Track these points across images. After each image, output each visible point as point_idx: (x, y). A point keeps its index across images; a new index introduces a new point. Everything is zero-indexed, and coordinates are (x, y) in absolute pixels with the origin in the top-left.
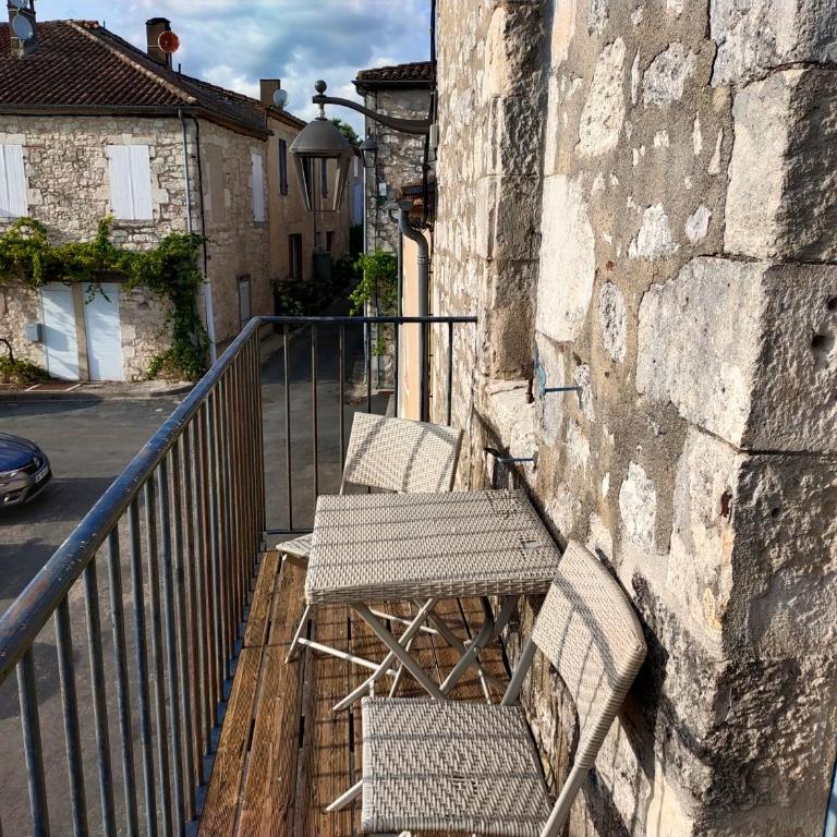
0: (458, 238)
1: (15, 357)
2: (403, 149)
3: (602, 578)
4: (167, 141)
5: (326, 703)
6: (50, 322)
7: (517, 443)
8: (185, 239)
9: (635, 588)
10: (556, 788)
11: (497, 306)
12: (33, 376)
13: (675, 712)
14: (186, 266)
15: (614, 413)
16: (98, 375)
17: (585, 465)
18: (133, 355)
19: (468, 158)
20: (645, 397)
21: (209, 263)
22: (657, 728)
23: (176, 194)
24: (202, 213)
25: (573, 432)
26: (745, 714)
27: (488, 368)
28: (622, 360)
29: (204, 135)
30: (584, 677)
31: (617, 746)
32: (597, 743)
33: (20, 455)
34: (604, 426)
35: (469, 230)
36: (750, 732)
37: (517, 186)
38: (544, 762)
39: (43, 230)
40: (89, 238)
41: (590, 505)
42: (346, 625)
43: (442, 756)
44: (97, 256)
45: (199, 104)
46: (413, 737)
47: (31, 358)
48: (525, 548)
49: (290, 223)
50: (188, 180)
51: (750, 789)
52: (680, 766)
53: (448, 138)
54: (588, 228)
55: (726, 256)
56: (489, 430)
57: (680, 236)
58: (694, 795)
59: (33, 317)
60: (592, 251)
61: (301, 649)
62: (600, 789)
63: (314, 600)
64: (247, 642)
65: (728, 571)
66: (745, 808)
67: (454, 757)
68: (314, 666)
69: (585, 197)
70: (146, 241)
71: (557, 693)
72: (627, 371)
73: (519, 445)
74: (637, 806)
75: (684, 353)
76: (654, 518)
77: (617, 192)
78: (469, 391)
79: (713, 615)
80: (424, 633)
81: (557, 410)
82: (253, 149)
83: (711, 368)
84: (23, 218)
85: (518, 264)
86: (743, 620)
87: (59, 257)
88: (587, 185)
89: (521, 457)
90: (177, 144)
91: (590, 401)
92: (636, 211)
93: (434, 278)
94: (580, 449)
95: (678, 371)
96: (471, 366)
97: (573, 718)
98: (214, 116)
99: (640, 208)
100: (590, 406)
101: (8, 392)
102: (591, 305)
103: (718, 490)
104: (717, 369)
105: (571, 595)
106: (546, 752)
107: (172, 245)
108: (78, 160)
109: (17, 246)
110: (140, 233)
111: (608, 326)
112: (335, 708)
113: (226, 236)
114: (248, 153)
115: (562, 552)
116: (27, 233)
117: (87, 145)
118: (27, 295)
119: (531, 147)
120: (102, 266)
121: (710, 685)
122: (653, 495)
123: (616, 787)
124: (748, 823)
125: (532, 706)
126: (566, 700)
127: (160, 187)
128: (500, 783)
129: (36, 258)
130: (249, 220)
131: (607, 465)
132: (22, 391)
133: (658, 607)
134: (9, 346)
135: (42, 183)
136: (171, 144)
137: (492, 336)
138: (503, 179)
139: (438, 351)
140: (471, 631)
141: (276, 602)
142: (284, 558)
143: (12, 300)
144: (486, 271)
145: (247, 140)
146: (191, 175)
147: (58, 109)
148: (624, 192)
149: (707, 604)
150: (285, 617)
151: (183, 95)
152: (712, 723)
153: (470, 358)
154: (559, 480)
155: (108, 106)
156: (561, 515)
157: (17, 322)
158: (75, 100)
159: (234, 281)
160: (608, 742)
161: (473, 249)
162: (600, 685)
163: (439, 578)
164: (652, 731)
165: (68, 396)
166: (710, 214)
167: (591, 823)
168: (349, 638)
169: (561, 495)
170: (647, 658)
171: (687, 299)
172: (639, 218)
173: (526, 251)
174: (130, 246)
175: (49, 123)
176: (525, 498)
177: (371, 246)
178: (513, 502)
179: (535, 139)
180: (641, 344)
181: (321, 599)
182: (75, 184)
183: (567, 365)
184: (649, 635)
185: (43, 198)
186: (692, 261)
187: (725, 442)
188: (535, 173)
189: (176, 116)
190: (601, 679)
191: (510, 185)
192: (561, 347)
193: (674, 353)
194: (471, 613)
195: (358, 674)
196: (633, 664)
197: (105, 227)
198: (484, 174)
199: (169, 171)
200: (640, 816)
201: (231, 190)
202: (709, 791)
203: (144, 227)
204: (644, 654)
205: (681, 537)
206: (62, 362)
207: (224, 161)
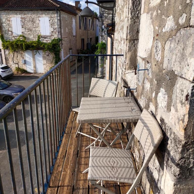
0: (120, 35)
1: (19, 67)
2: (108, 17)
3: (152, 118)
4: (53, 16)
5: (84, 147)
6: (27, 59)
7: (132, 85)
8: (57, 40)
9: (161, 121)
10: (139, 170)
11: (128, 51)
12: (24, 72)
13: (170, 153)
14: (57, 46)
15: (157, 75)
16: (38, 71)
17: (149, 89)
18: (45, 67)
19: (122, 14)
20: (166, 70)
21: (63, 45)
22: (165, 157)
23: (55, 29)
24: (61, 33)
25: (146, 81)
26: (190, 155)
27: (126, 67)
28: (159, 61)
29: (62, 15)
30: (146, 143)
31: (154, 161)
32: (149, 161)
33: (20, 89)
34: (154, 79)
35: (122, 33)
36: (191, 160)
37: (134, 20)
38: (136, 163)
39: (25, 38)
40: (36, 39)
41: (150, 100)
42: (90, 129)
43: (109, 162)
44: (37, 44)
45: (60, 7)
46: (102, 157)
47: (23, 67)
48: (132, 111)
49: (82, 36)
50: (58, 25)
51: (190, 175)
52: (171, 168)
53: (118, 11)
54: (152, 26)
55: (191, 27)
56: (125, 82)
57: (177, 23)
58: (174, 176)
59: (23, 58)
60: (153, 32)
61: (79, 134)
62: (150, 172)
63: (79, 122)
64: (66, 132)
65: (187, 116)
66: (188, 179)
67: (112, 162)
68: (81, 138)
69: (151, 18)
70: (48, 40)
71: (140, 147)
72: (161, 63)
73: (132, 86)
74: (159, 177)
75: (177, 56)
76: (166, 102)
77: (160, 15)
78: (121, 73)
79: (182, 128)
80: (108, 132)
81: (142, 76)
82: (73, 18)
83: (185, 60)
84: (21, 35)
85: (134, 40)
86: (190, 130)
87: (29, 44)
88: (152, 14)
89: (133, 88)
90: (55, 16)
91: (151, 73)
92: (165, 19)
93: (114, 47)
94: (148, 85)
95: (175, 61)
96: (122, 67)
97: (143, 154)
98: (64, 10)
99: (166, 18)
100: (151, 74)
101: (18, 75)
102: (152, 47)
103: (185, 94)
104: (187, 60)
105: (144, 123)
106: (137, 161)
107: (54, 41)
108: (33, 21)
109: (20, 41)
110: (47, 38)
111: (156, 52)
112: (86, 148)
113: (67, 39)
114: (72, 19)
115: (142, 112)
116: (22, 38)
117: (35, 17)
118: (22, 53)
119: (138, 9)
120: (38, 46)
121: (180, 147)
122: (166, 96)
123: (154, 171)
124: (189, 183)
125: (134, 150)
126: (142, 149)
127: (51, 27)
128: (124, 169)
129: (24, 44)
130: (72, 35)
131: (155, 89)
132: (21, 75)
133: (167, 126)
134: (18, 65)
135: (25, 27)
136: (54, 17)
137: (127, 59)
138: (131, 18)
139: (114, 65)
140: (120, 131)
141: (73, 123)
142: (74, 112)
143: (19, 54)
144: (126, 42)
145: (72, 16)
146: (58, 24)
147: (28, 9)
148: (162, 14)
149: (180, 125)
150: (75, 127)
151: (57, 5)
152: (180, 157)
153: (121, 65)
154: (142, 94)
155: (39, 8)
156: (142, 103)
157: (20, 59)
158: (32, 7)
159: (68, 50)
160: (152, 160)
161: (123, 37)
162: (150, 146)
163: (110, 118)
164: (164, 158)
165: (31, 76)
166: (186, 15)
167: (147, 180)
168: (90, 132)
169: (142, 98)
170: (163, 139)
171: (179, 41)
172: (166, 21)
173: (136, 37)
174: (45, 42)
175: (26, 12)
176: (133, 99)
177: (100, 41)
178: (130, 100)
179: (139, 7)
180: (165, 55)
181: (81, 122)
182: (32, 27)
183: (145, 64)
184: (164, 133)
185: (25, 30)
186: (181, 30)
187: (188, 80)
188: (139, 16)
189: (55, 10)
190: (151, 144)
191: (133, 20)
192: (144, 59)
193: (174, 57)
194: (120, 127)
195: (92, 141)
196: (159, 141)
197: (39, 37)
198: (126, 17)
199: (53, 23)
200: (160, 179)
201: (68, 28)
202: (179, 175)
203: (48, 37)
204: (162, 138)
205: (174, 107)
206: (30, 69)
207: (66, 21)
